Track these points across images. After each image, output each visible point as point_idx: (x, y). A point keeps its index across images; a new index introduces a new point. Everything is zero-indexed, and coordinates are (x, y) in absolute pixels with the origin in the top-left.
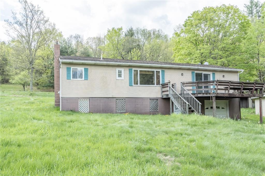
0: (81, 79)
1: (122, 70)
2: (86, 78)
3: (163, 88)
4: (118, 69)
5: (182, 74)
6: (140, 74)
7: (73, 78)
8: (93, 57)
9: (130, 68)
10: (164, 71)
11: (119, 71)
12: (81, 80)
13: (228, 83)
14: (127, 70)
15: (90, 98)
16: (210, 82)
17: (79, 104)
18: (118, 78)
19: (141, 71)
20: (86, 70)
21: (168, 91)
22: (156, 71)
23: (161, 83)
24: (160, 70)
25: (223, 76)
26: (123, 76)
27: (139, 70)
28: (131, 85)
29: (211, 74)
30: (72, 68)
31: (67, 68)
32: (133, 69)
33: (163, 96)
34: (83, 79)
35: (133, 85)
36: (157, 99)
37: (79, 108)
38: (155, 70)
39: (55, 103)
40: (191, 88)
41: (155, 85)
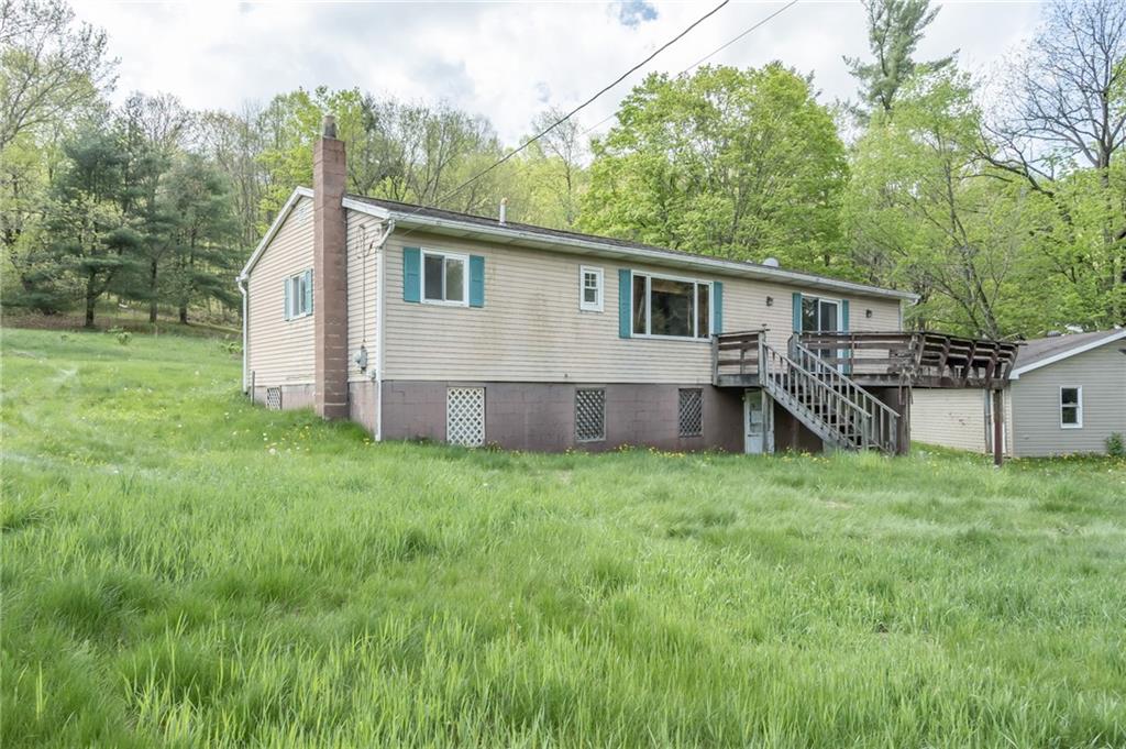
0: (457, 303)
1: (599, 272)
2: (478, 300)
3: (721, 348)
4: (586, 269)
5: (769, 299)
6: (653, 293)
7: (427, 297)
9: (624, 268)
10: (720, 284)
11: (587, 276)
12: (458, 308)
13: (943, 341)
14: (614, 270)
15: (490, 386)
16: (836, 337)
17: (449, 411)
18: (585, 306)
19: (655, 282)
20: (477, 264)
21: (756, 362)
22: (699, 285)
23: (711, 331)
24: (710, 282)
25: (868, 312)
26: (600, 296)
27: (649, 275)
28: (624, 336)
30: (424, 251)
31: (406, 251)
32: (635, 272)
33: (719, 381)
34: (466, 302)
35: (632, 334)
36: (699, 392)
37: (449, 428)
38: (695, 281)
39: (326, 401)
41: (695, 338)
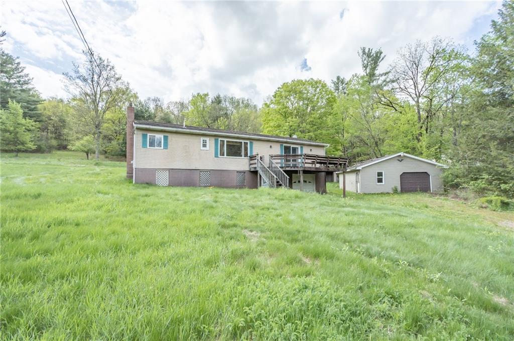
1: (207, 139)
2: (166, 146)
3: (251, 160)
4: (202, 138)
5: (271, 146)
6: (227, 145)
7: (150, 146)
8: (175, 123)
9: (217, 138)
10: (252, 142)
11: (203, 140)
12: (159, 149)
13: (315, 157)
14: (213, 140)
15: (171, 170)
16: (298, 156)
17: (157, 176)
18: (202, 148)
19: (227, 141)
20: (166, 138)
21: (255, 164)
22: (244, 143)
23: (249, 155)
24: (248, 142)
25: (311, 150)
26: (208, 145)
27: (226, 140)
28: (216, 156)
29: (299, 147)
30: (149, 135)
31: (143, 135)
32: (220, 139)
33: (250, 169)
34: (162, 148)
35: (219, 156)
36: (244, 172)
37: (157, 181)
38: (243, 141)
39: (127, 174)
40: (279, 161)
41: (243, 157)
